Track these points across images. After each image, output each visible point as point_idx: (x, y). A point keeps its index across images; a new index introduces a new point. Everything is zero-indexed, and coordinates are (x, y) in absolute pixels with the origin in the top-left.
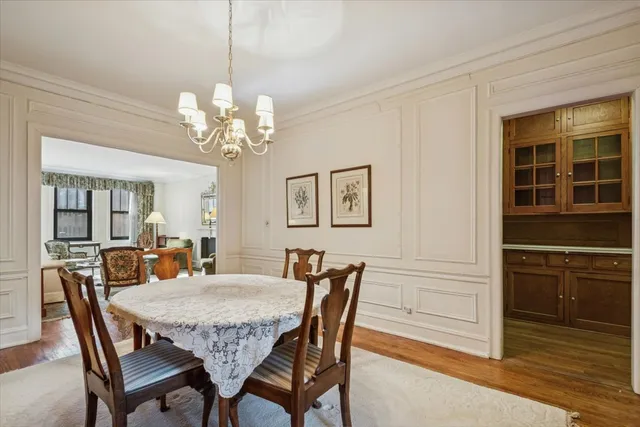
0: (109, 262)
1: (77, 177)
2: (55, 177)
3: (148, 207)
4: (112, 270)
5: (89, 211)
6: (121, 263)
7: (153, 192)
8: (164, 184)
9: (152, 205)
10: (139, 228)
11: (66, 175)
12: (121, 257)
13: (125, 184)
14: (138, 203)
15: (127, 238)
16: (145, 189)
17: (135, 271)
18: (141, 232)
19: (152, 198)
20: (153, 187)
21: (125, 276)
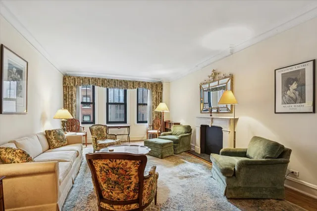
0: (98, 173)
1: (117, 80)
2: (105, 81)
3: (159, 100)
4: (104, 186)
5: (125, 104)
6: (113, 177)
7: (162, 89)
8: (169, 83)
9: (161, 98)
10: (153, 116)
11: (112, 80)
12: (113, 168)
13: (145, 84)
14: (153, 97)
15: (146, 122)
16: (157, 87)
17: (134, 190)
18: (154, 118)
19: (161, 93)
20: (162, 85)
21: (121, 197)
